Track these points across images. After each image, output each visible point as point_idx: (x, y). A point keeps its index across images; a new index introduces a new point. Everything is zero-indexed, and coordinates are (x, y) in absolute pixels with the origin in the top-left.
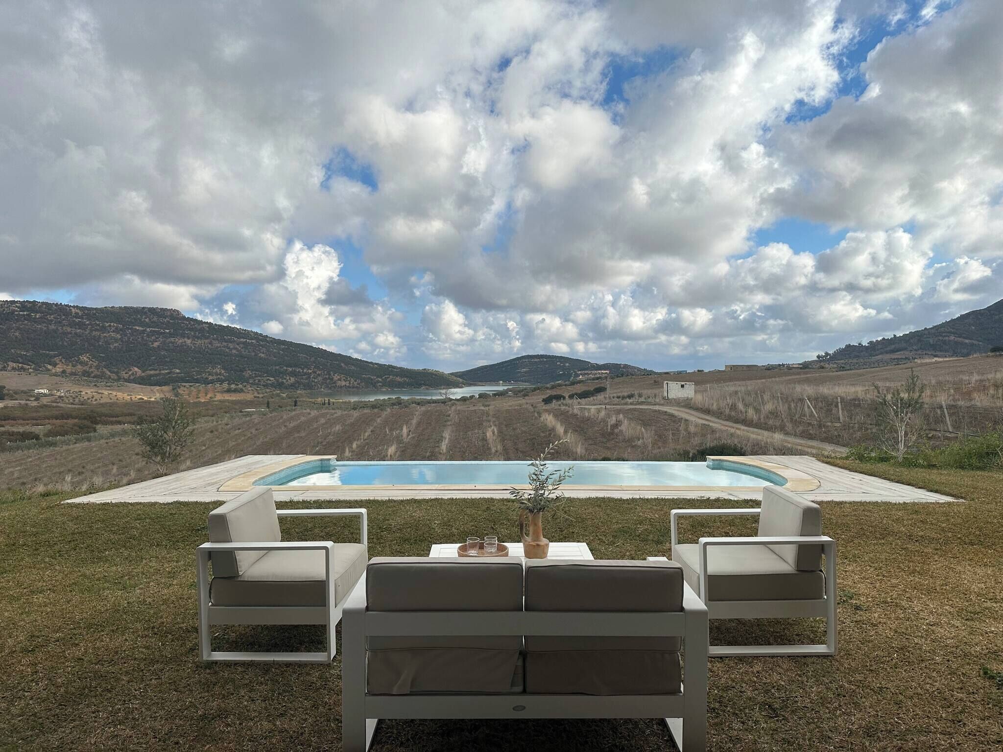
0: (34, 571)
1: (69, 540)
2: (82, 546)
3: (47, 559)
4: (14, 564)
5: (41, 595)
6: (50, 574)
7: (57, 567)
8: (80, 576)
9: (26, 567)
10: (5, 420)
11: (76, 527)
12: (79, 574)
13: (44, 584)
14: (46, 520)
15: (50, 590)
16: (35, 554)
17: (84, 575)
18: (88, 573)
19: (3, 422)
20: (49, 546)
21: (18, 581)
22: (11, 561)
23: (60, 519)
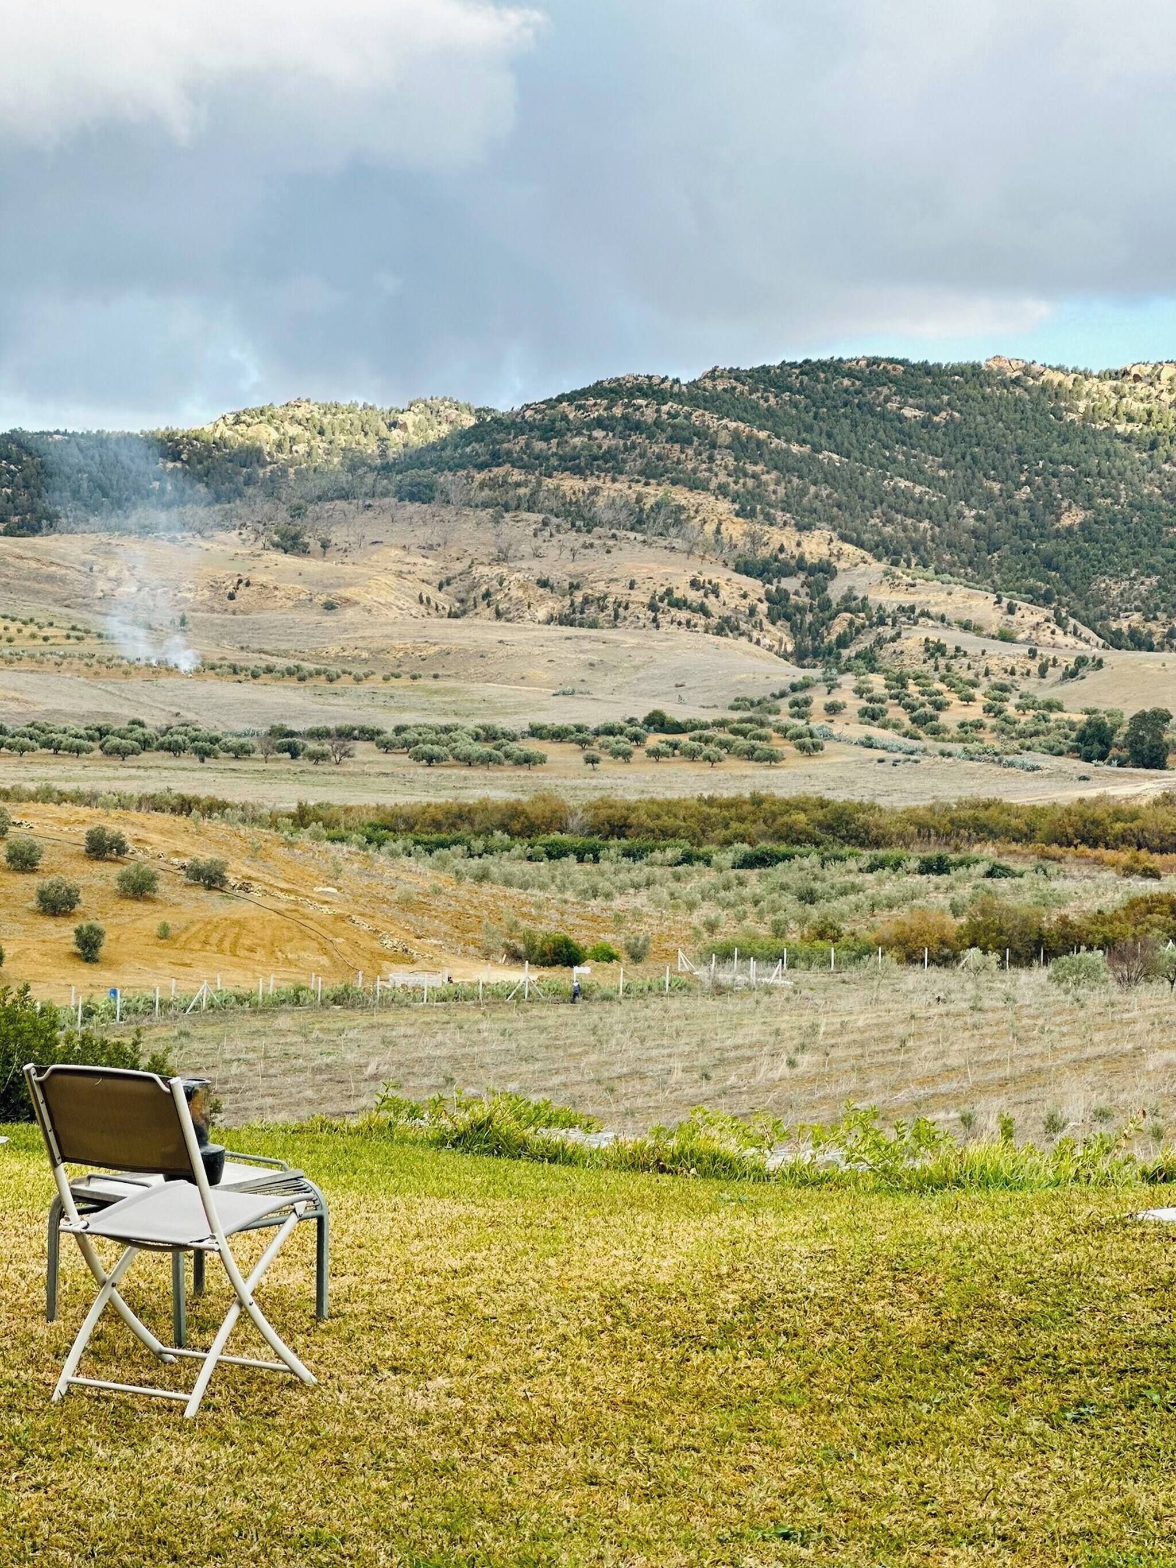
0: (981, 1460)
1: (1122, 1365)
2: (1156, 1398)
3: (1033, 1426)
4: (933, 1418)
5: (972, 1550)
6: (1024, 1483)
7: (1055, 1463)
8: (1117, 1510)
9: (962, 1438)
10: (1162, 851)
11: (1154, 1318)
12: (1116, 1501)
13: (995, 1514)
14: (1071, 1274)
15: (1003, 1538)
16: (1002, 1397)
17: (1127, 1511)
18: (1143, 1503)
19: (1156, 857)
20: (1054, 1376)
21: (922, 1485)
22: (926, 1406)
23: (1113, 1279)
